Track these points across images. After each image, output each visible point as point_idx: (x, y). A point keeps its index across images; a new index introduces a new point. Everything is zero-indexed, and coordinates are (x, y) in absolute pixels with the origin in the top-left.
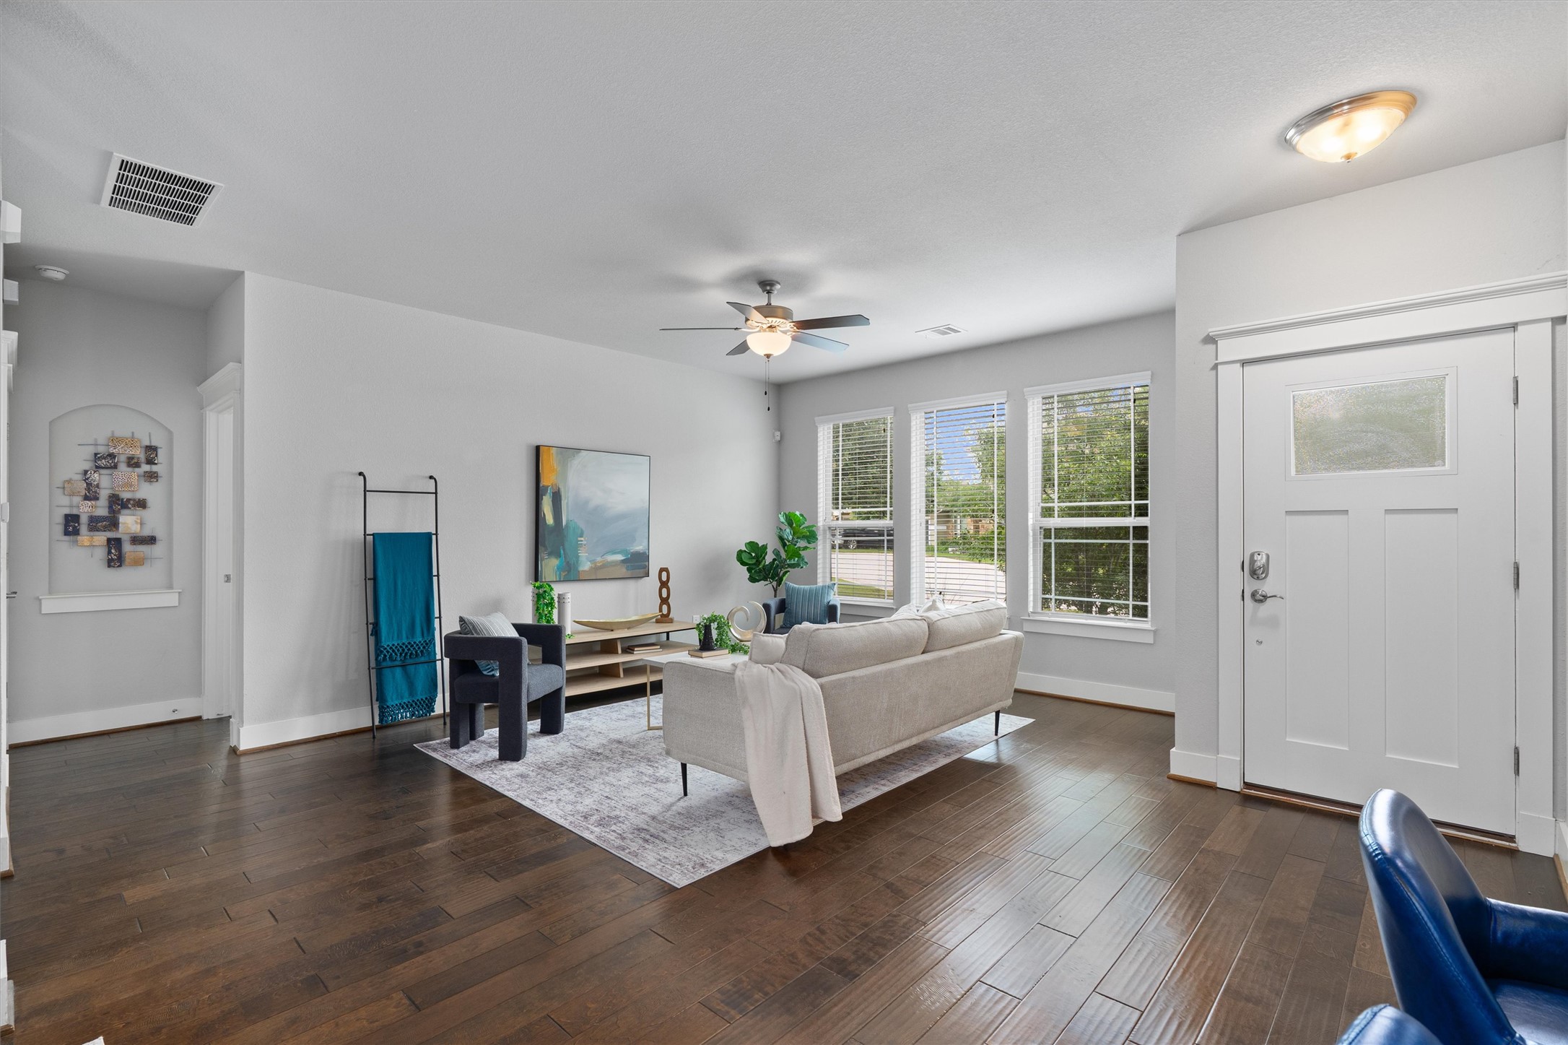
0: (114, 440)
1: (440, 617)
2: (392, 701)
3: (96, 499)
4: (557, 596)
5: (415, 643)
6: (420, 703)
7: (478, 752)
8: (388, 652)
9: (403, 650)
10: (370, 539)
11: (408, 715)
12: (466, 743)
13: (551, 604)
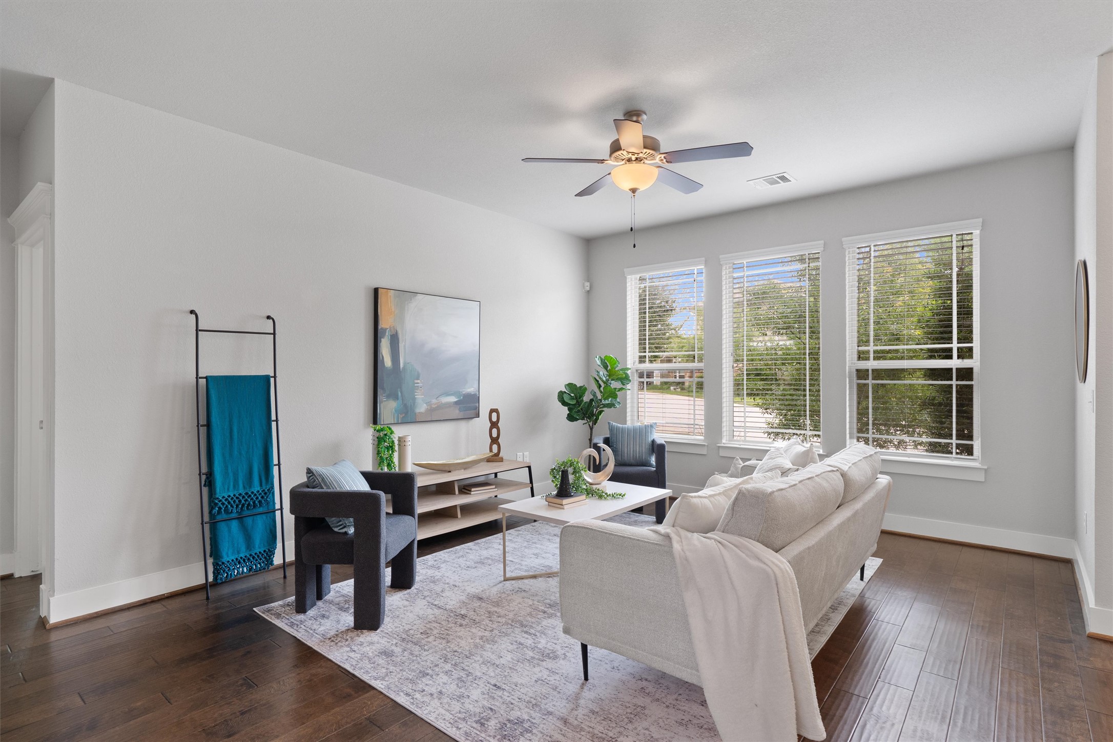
1: (279, 465)
2: (228, 556)
4: (397, 438)
5: (252, 493)
6: (258, 556)
7: (328, 618)
8: (223, 504)
9: (240, 501)
10: (203, 382)
11: (245, 570)
12: (314, 604)
13: (391, 448)
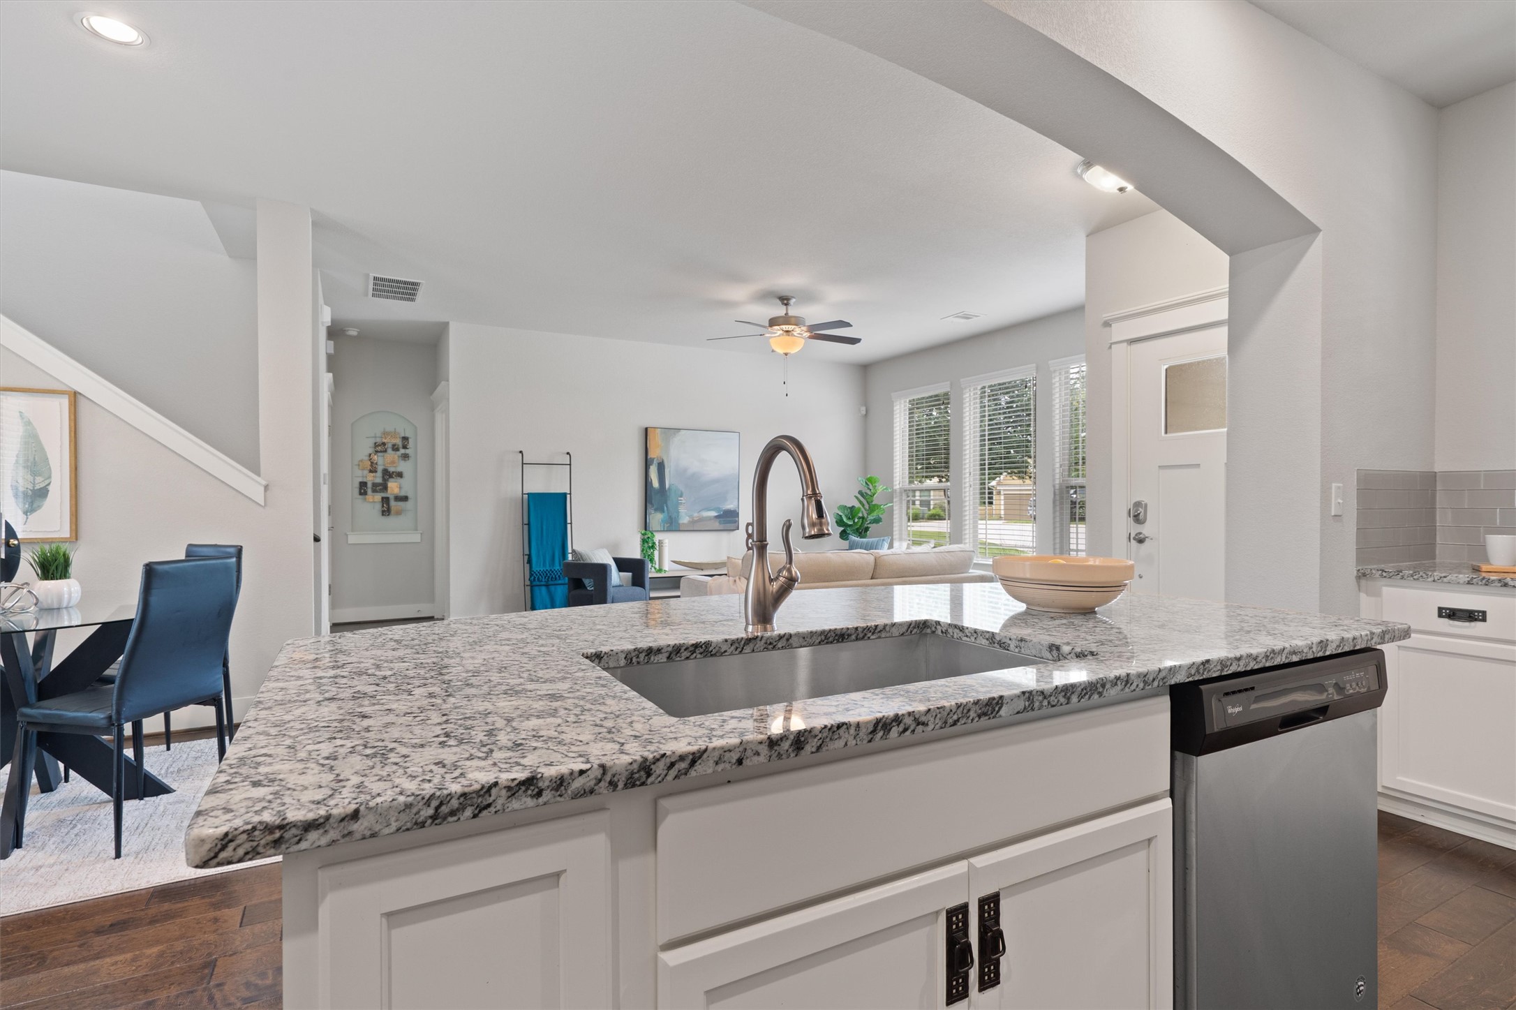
0: (385, 434)
3: (376, 472)
4: (658, 541)
5: (555, 570)
8: (537, 575)
9: (547, 574)
10: (526, 496)
13: (653, 547)
